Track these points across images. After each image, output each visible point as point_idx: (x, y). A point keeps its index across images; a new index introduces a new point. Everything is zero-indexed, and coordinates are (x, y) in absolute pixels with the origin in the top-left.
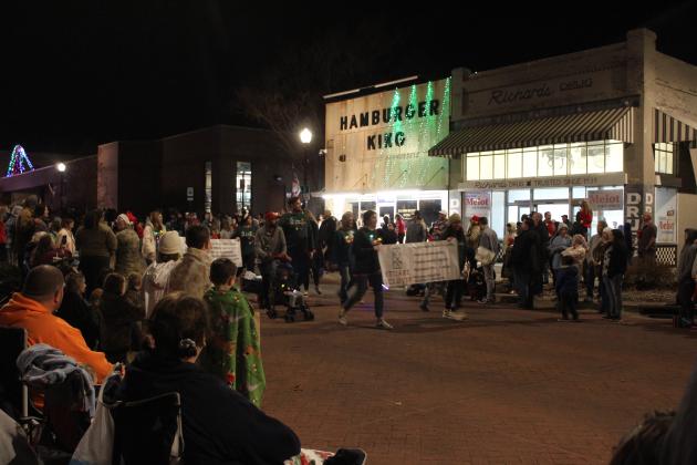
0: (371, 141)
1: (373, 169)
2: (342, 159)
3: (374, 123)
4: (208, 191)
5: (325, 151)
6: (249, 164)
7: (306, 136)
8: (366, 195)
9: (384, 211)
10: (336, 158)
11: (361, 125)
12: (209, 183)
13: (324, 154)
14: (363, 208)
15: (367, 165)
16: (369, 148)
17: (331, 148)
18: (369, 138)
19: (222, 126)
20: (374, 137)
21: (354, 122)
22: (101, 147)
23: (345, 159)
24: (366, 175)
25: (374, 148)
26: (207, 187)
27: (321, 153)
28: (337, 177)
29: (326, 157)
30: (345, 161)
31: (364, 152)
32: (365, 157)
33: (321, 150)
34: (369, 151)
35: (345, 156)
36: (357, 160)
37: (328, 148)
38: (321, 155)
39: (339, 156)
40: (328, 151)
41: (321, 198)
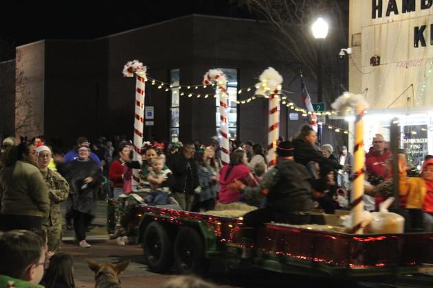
0: (419, 35)
1: (423, 76)
2: (375, 61)
3: (424, 7)
4: (175, 112)
5: (349, 51)
6: (233, 71)
7: (320, 28)
8: (411, 115)
10: (366, 61)
11: (404, 11)
12: (176, 100)
13: (347, 54)
14: (408, 136)
15: (413, 71)
16: (416, 45)
17: (360, 45)
18: (416, 29)
19: (195, 15)
20: (424, 27)
21: (392, 8)
22: (18, 48)
23: (379, 62)
24: (412, 85)
25: (424, 44)
26: (173, 106)
27: (342, 53)
28: (367, 89)
29: (350, 60)
30: (379, 64)
31: (409, 50)
32: (411, 59)
33: (342, 50)
34: (416, 49)
35: (379, 58)
36: (398, 63)
37: (352, 46)
38: (343, 56)
39: (370, 57)
40: (353, 51)
41: (343, 120)
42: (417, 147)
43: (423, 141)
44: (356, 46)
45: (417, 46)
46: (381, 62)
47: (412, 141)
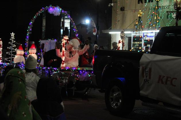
2: (122, 9)
5: (112, 4)
9: (147, 42)
10: (119, 9)
12: (44, 23)
13: (112, 6)
14: (134, 41)
15: (137, 14)
17: (117, 2)
23: (124, 9)
24: (137, 19)
25: (142, 2)
26: (43, 26)
27: (109, 6)
28: (119, 21)
29: (113, 8)
30: (124, 10)
31: (136, 5)
32: (136, 9)
33: (109, 4)
34: (139, 4)
35: (124, 8)
36: (132, 10)
37: (114, 3)
38: (110, 7)
39: (121, 7)
40: (114, 5)
41: (109, 33)
42: (138, 45)
43: (140, 43)
44: (115, 2)
45: (139, 3)
46: (125, 10)
47: (136, 43)
